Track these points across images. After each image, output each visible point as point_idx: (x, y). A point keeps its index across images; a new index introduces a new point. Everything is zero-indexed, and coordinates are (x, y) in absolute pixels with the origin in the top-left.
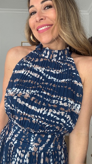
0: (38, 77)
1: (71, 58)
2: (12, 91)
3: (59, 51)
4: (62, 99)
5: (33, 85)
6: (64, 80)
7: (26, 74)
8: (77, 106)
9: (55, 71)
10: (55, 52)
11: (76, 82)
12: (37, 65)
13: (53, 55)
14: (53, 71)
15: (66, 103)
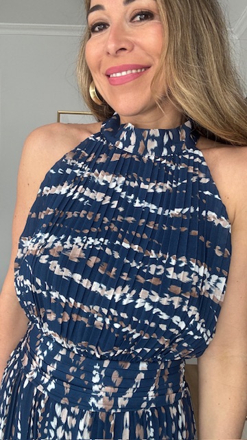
0: (107, 201)
1: (196, 152)
2: (34, 241)
3: (162, 132)
4: (173, 262)
5: (93, 224)
6: (180, 210)
7: (72, 196)
8: (218, 281)
9: (152, 185)
10: (151, 133)
11: (212, 215)
12: (102, 172)
13: (146, 143)
14: (146, 187)
15: (187, 273)
